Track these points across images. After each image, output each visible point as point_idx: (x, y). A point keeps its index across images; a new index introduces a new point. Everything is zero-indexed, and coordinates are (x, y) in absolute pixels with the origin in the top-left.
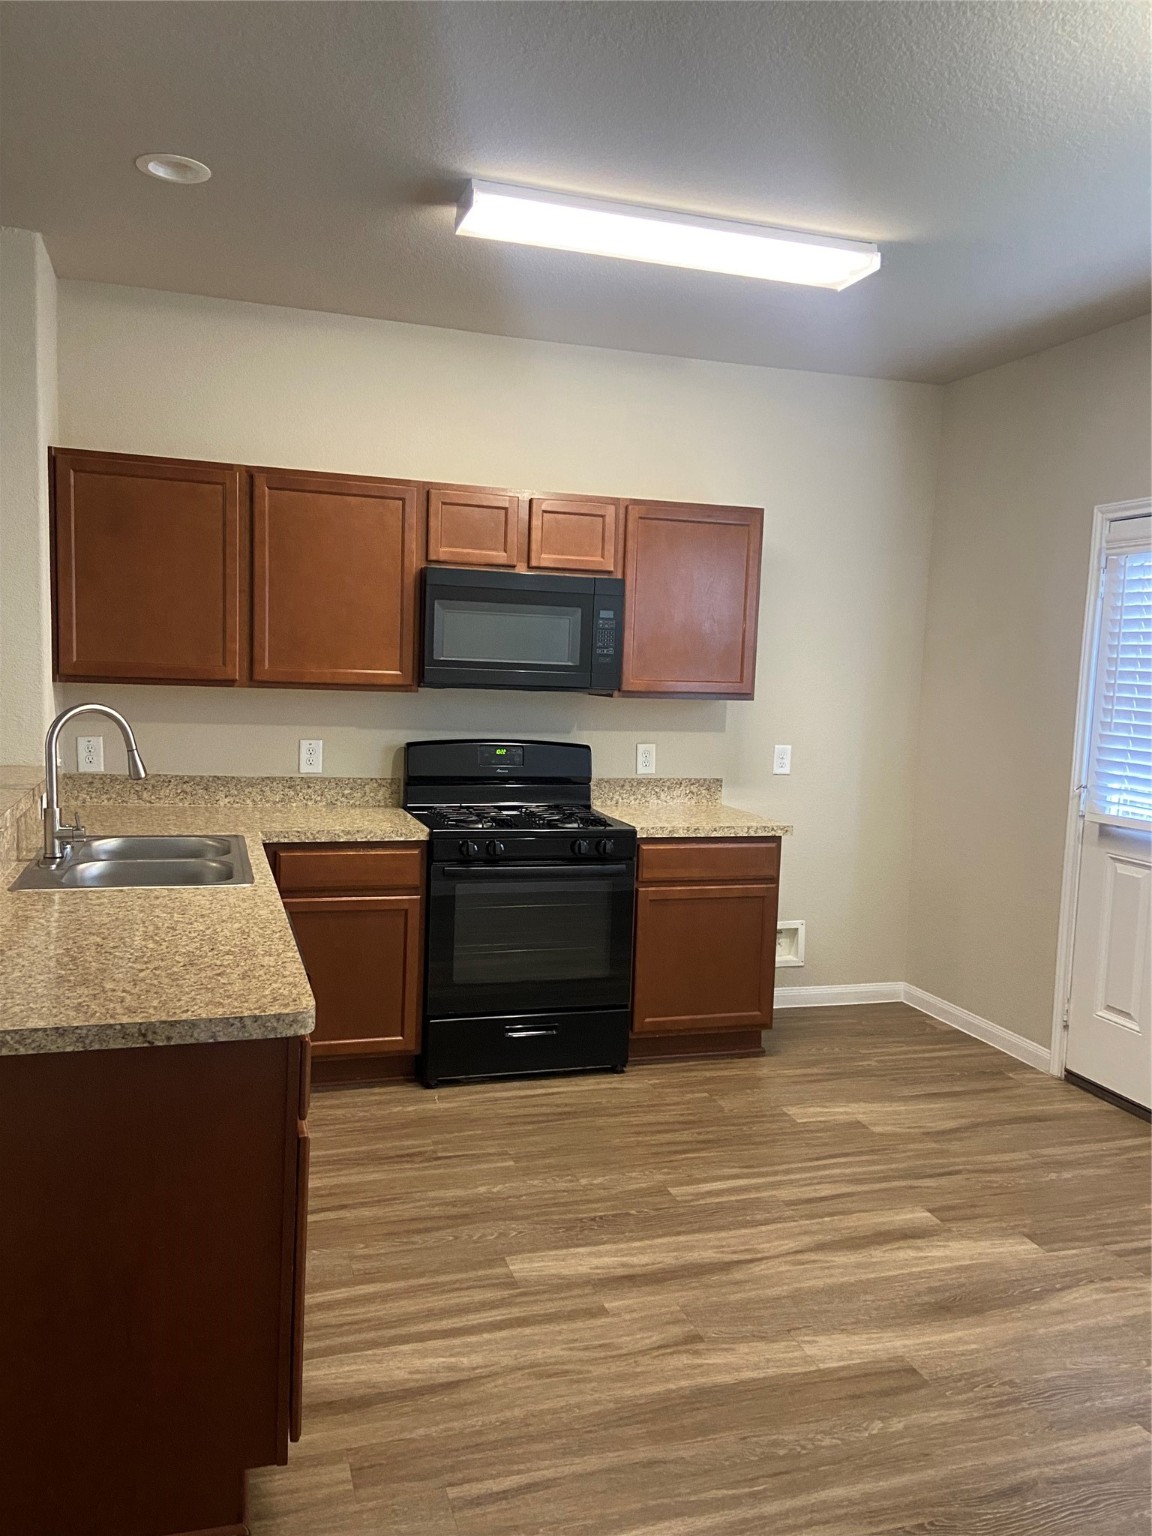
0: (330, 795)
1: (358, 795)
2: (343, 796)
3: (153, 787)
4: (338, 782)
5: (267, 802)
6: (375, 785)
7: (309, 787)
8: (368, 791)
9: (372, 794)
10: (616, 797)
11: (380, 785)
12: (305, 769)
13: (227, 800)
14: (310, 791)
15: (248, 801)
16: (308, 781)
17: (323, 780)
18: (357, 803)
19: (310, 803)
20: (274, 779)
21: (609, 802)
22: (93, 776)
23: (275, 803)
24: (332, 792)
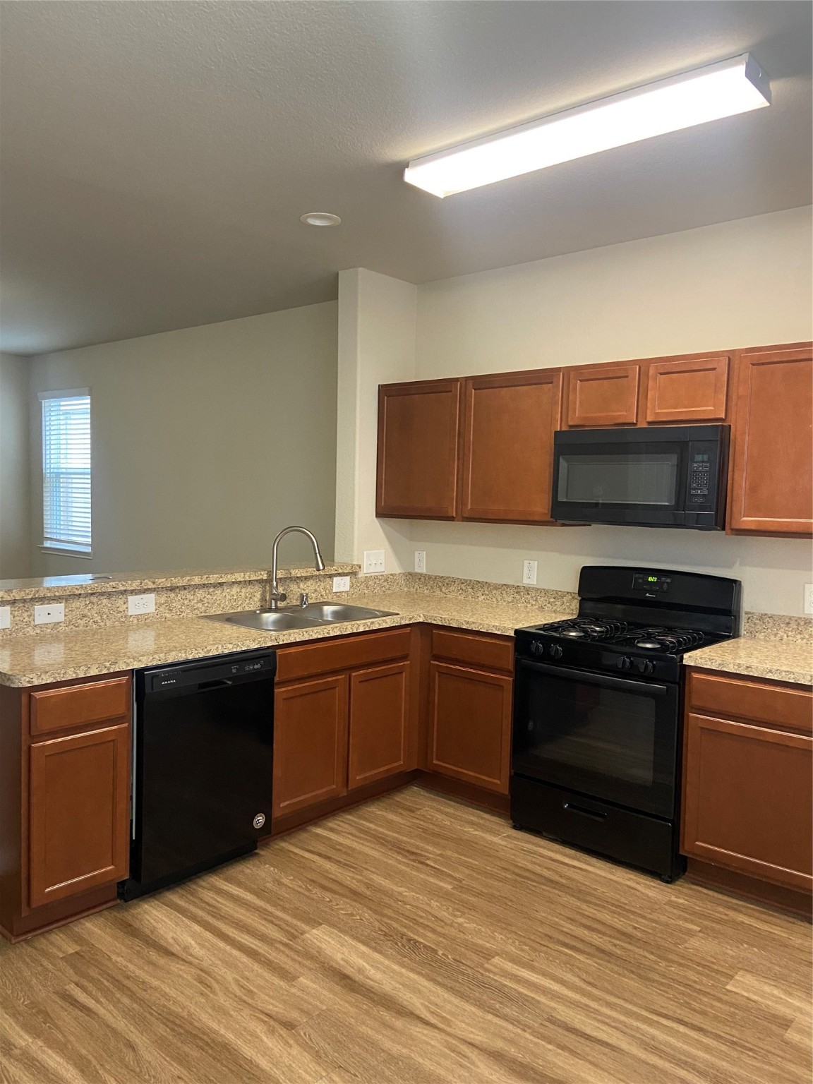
0: (541, 600)
1: (558, 603)
2: (549, 603)
3: (447, 584)
4: (546, 592)
5: (505, 601)
6: (570, 597)
7: (528, 594)
8: (565, 602)
9: (568, 604)
10: (781, 633)
11: (573, 598)
12: (526, 581)
13: (483, 597)
14: (529, 597)
15: (494, 600)
16: (528, 590)
17: (537, 589)
18: (558, 610)
19: (529, 605)
20: (508, 585)
21: (772, 638)
22: (421, 575)
23: (509, 602)
24: (542, 599)
